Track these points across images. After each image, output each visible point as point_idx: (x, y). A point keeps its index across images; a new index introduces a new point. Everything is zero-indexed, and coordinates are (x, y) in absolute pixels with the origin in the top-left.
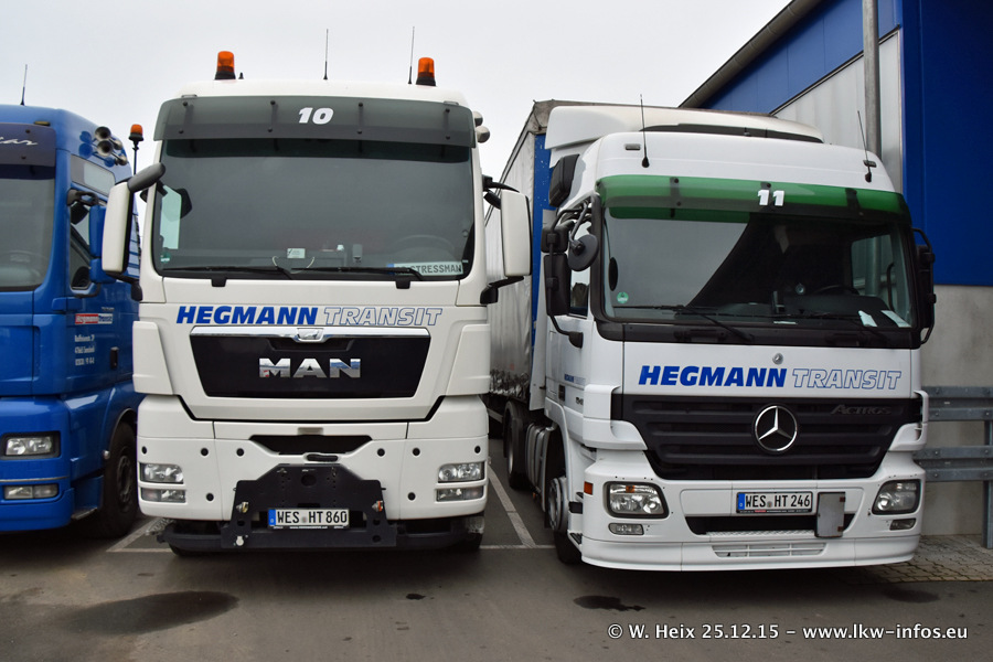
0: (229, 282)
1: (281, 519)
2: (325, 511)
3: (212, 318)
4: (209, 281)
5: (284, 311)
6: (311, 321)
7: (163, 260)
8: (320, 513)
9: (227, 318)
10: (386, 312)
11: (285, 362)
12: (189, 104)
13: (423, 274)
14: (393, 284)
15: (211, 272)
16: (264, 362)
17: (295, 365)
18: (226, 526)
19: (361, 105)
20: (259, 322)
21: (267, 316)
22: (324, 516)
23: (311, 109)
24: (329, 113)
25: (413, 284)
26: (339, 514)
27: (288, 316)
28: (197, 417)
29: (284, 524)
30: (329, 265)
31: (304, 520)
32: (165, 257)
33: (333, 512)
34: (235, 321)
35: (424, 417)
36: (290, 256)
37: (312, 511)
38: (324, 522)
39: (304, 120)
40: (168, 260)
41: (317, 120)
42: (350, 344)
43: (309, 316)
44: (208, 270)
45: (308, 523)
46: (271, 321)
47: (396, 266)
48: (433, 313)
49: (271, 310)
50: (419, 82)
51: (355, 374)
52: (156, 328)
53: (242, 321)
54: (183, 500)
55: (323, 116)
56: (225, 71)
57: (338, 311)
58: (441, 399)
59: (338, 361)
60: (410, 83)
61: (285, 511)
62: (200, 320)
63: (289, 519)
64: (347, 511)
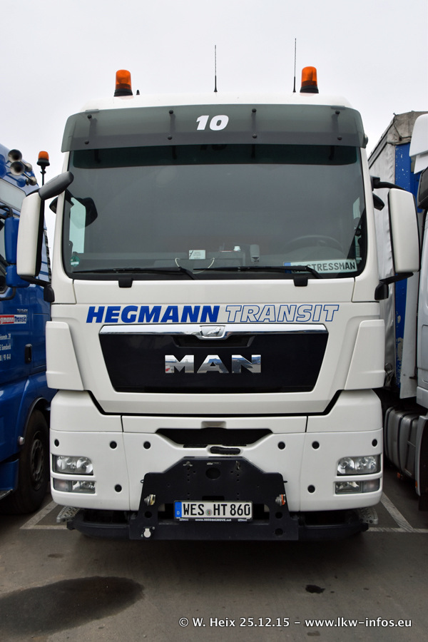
0: (135, 283)
1: (186, 511)
2: (229, 504)
3: (119, 318)
4: (117, 282)
5: (187, 310)
6: (214, 319)
7: (72, 264)
8: (224, 506)
9: (133, 317)
10: (285, 309)
11: (189, 359)
12: (94, 117)
13: (319, 272)
14: (291, 282)
15: (117, 274)
16: (170, 358)
17: (198, 362)
18: (133, 517)
19: (254, 111)
20: (164, 320)
21: (172, 314)
22: (228, 509)
23: (208, 116)
24: (225, 120)
25: (311, 281)
26: (242, 507)
27: (191, 314)
28: (106, 411)
29: (190, 516)
30: (229, 265)
31: (209, 512)
32: (75, 260)
33: (237, 504)
34: (141, 320)
35: (322, 411)
36: (192, 257)
37: (217, 504)
38: (228, 515)
39: (201, 127)
40: (77, 263)
41: (214, 127)
42: (251, 340)
43: (211, 314)
44: (115, 272)
45: (212, 516)
46: (175, 319)
47: (293, 264)
48: (331, 309)
49: (175, 309)
50: (302, 91)
51: (256, 369)
52: (68, 327)
53: (148, 320)
54: (92, 491)
55: (219, 123)
56: (123, 88)
57: (239, 308)
58: (338, 393)
59: (240, 357)
60: (294, 91)
61: (190, 503)
62: (108, 320)
63: (194, 512)
64: (250, 504)
